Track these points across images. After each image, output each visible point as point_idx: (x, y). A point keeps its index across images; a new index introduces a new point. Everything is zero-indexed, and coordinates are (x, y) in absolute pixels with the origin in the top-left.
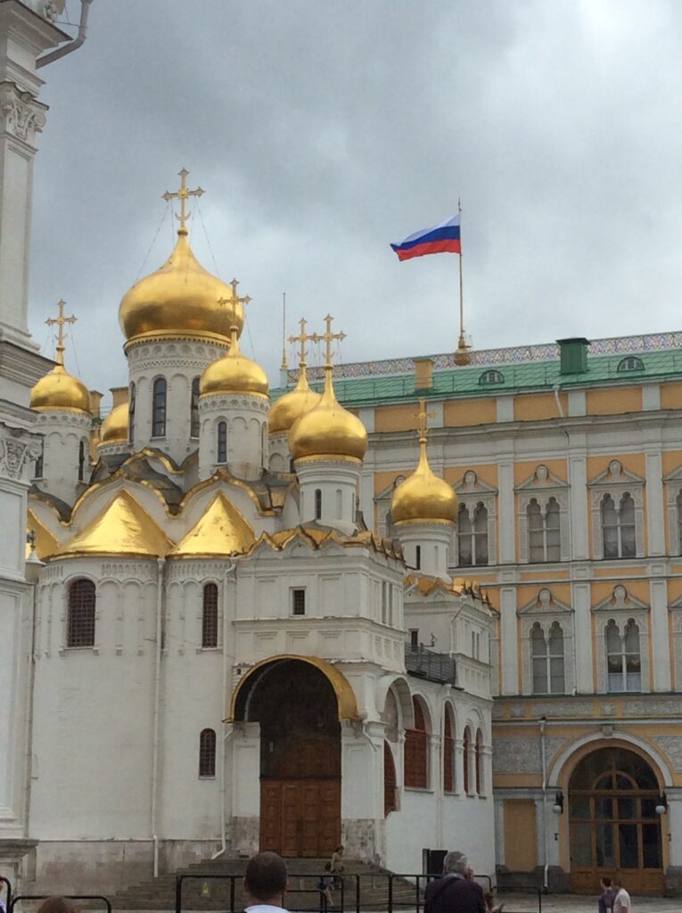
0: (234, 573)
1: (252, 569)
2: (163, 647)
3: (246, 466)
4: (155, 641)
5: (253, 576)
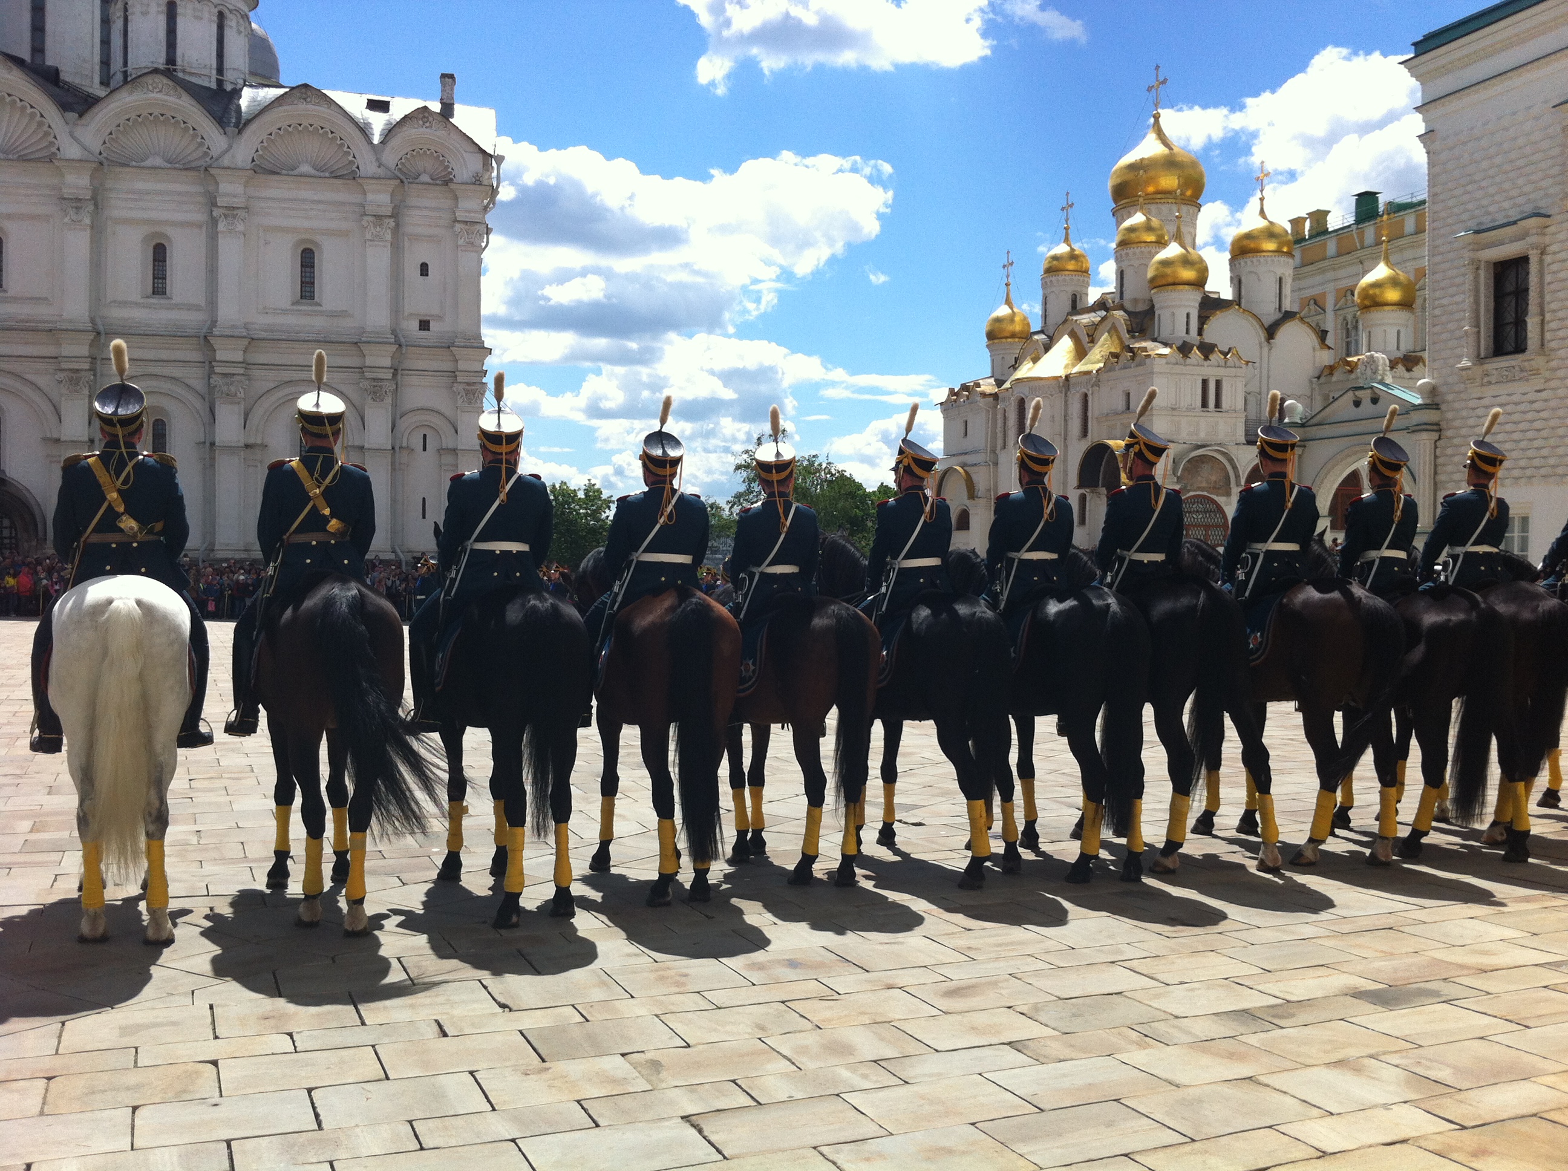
0: (1097, 385)
2: (1065, 439)
5: (1109, 383)
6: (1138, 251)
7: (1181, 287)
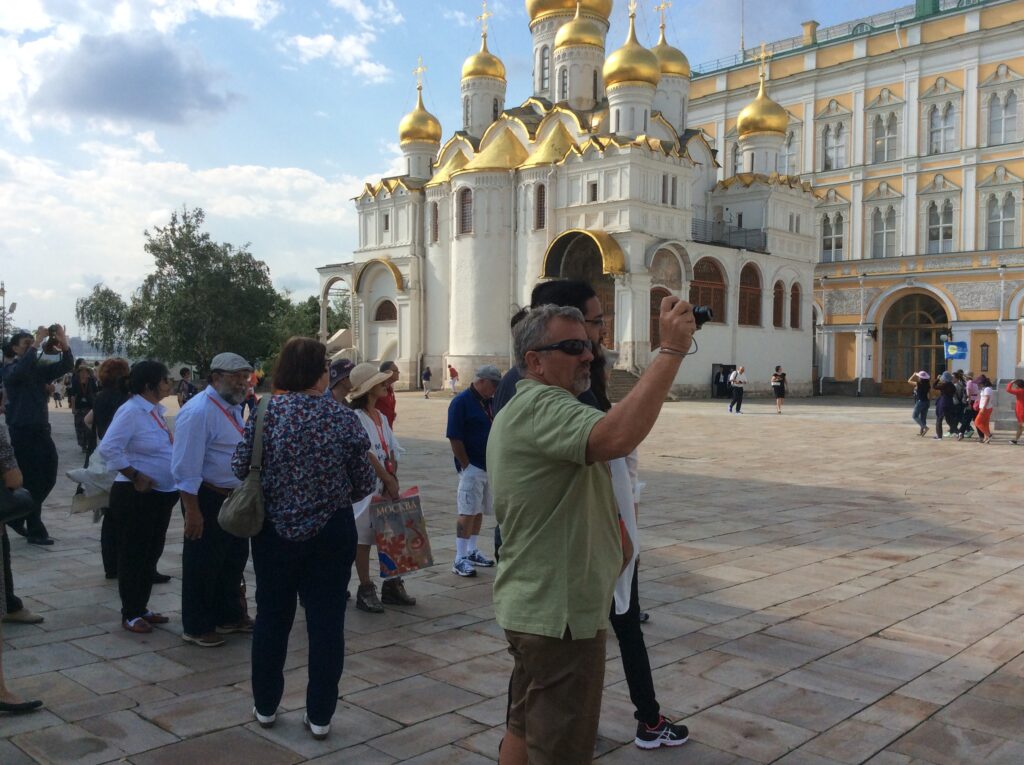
0: (555, 177)
2: (515, 231)
3: (580, 100)
4: (510, 227)
6: (583, 51)
7: (640, 83)
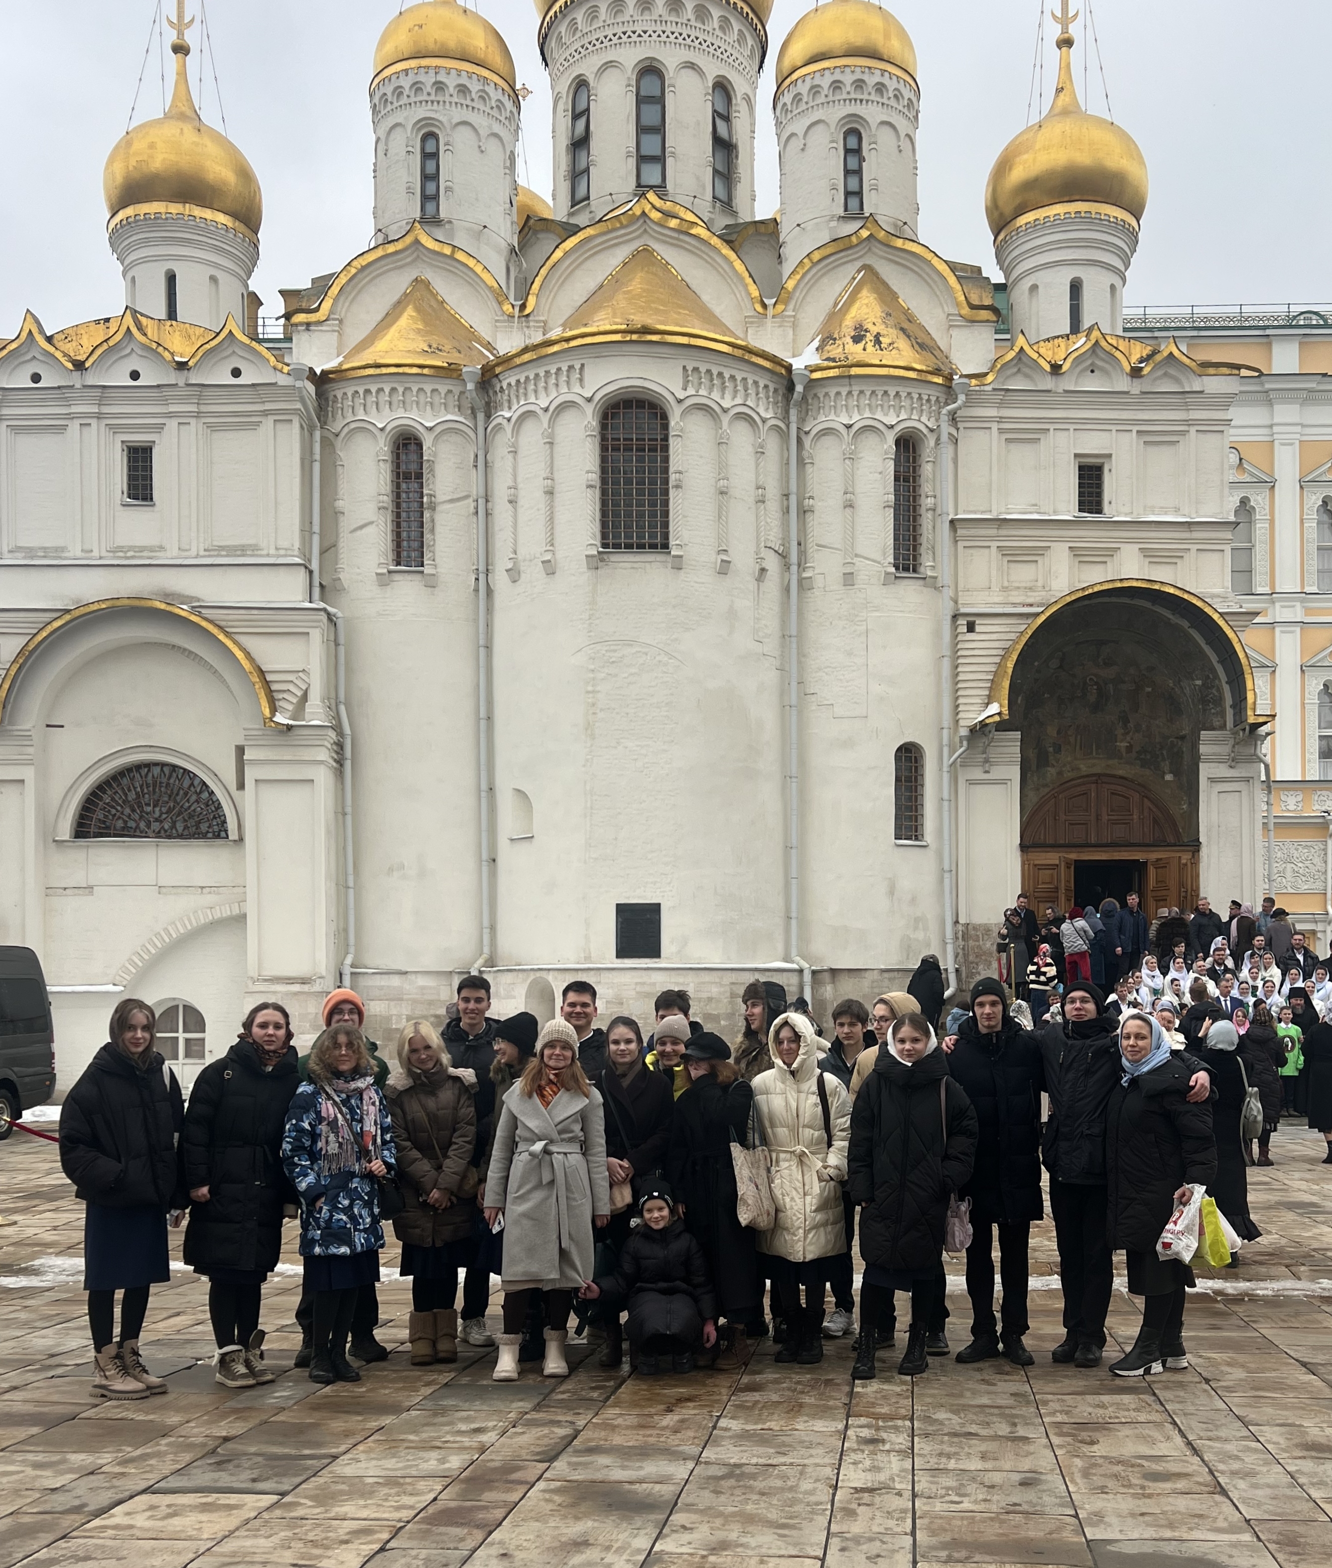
1: (992, 412)
2: (800, 568)
5: (995, 426)
